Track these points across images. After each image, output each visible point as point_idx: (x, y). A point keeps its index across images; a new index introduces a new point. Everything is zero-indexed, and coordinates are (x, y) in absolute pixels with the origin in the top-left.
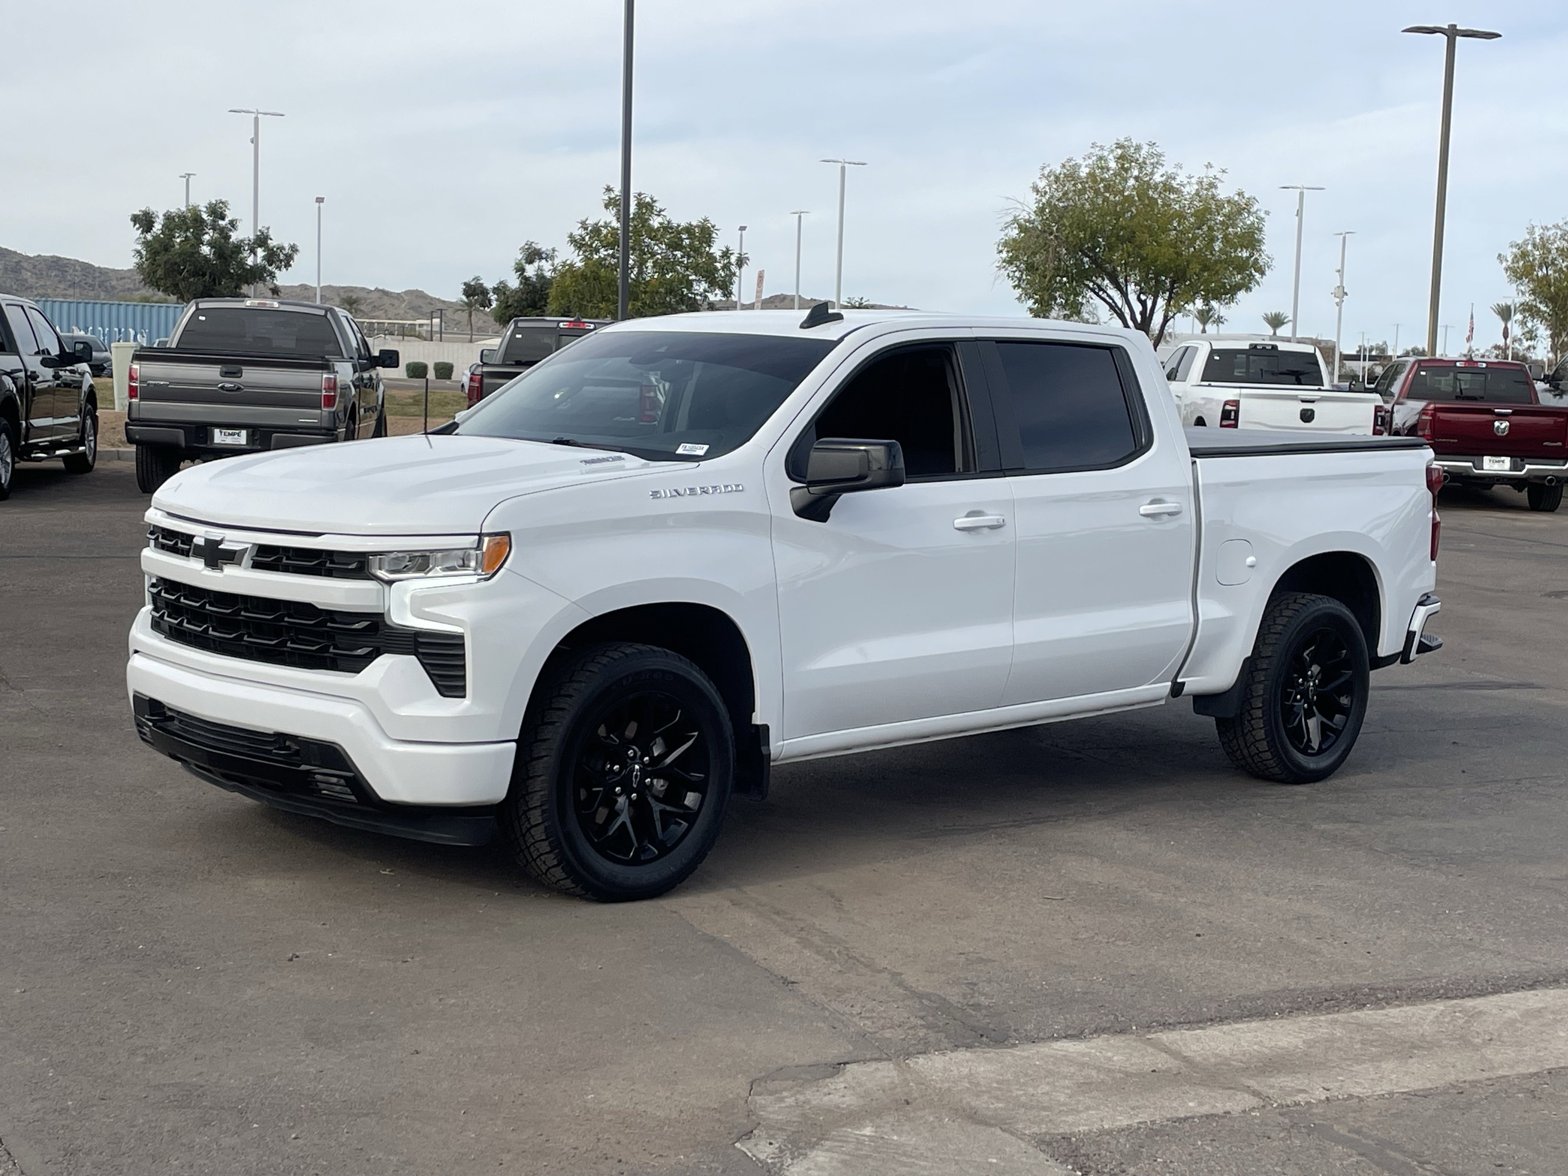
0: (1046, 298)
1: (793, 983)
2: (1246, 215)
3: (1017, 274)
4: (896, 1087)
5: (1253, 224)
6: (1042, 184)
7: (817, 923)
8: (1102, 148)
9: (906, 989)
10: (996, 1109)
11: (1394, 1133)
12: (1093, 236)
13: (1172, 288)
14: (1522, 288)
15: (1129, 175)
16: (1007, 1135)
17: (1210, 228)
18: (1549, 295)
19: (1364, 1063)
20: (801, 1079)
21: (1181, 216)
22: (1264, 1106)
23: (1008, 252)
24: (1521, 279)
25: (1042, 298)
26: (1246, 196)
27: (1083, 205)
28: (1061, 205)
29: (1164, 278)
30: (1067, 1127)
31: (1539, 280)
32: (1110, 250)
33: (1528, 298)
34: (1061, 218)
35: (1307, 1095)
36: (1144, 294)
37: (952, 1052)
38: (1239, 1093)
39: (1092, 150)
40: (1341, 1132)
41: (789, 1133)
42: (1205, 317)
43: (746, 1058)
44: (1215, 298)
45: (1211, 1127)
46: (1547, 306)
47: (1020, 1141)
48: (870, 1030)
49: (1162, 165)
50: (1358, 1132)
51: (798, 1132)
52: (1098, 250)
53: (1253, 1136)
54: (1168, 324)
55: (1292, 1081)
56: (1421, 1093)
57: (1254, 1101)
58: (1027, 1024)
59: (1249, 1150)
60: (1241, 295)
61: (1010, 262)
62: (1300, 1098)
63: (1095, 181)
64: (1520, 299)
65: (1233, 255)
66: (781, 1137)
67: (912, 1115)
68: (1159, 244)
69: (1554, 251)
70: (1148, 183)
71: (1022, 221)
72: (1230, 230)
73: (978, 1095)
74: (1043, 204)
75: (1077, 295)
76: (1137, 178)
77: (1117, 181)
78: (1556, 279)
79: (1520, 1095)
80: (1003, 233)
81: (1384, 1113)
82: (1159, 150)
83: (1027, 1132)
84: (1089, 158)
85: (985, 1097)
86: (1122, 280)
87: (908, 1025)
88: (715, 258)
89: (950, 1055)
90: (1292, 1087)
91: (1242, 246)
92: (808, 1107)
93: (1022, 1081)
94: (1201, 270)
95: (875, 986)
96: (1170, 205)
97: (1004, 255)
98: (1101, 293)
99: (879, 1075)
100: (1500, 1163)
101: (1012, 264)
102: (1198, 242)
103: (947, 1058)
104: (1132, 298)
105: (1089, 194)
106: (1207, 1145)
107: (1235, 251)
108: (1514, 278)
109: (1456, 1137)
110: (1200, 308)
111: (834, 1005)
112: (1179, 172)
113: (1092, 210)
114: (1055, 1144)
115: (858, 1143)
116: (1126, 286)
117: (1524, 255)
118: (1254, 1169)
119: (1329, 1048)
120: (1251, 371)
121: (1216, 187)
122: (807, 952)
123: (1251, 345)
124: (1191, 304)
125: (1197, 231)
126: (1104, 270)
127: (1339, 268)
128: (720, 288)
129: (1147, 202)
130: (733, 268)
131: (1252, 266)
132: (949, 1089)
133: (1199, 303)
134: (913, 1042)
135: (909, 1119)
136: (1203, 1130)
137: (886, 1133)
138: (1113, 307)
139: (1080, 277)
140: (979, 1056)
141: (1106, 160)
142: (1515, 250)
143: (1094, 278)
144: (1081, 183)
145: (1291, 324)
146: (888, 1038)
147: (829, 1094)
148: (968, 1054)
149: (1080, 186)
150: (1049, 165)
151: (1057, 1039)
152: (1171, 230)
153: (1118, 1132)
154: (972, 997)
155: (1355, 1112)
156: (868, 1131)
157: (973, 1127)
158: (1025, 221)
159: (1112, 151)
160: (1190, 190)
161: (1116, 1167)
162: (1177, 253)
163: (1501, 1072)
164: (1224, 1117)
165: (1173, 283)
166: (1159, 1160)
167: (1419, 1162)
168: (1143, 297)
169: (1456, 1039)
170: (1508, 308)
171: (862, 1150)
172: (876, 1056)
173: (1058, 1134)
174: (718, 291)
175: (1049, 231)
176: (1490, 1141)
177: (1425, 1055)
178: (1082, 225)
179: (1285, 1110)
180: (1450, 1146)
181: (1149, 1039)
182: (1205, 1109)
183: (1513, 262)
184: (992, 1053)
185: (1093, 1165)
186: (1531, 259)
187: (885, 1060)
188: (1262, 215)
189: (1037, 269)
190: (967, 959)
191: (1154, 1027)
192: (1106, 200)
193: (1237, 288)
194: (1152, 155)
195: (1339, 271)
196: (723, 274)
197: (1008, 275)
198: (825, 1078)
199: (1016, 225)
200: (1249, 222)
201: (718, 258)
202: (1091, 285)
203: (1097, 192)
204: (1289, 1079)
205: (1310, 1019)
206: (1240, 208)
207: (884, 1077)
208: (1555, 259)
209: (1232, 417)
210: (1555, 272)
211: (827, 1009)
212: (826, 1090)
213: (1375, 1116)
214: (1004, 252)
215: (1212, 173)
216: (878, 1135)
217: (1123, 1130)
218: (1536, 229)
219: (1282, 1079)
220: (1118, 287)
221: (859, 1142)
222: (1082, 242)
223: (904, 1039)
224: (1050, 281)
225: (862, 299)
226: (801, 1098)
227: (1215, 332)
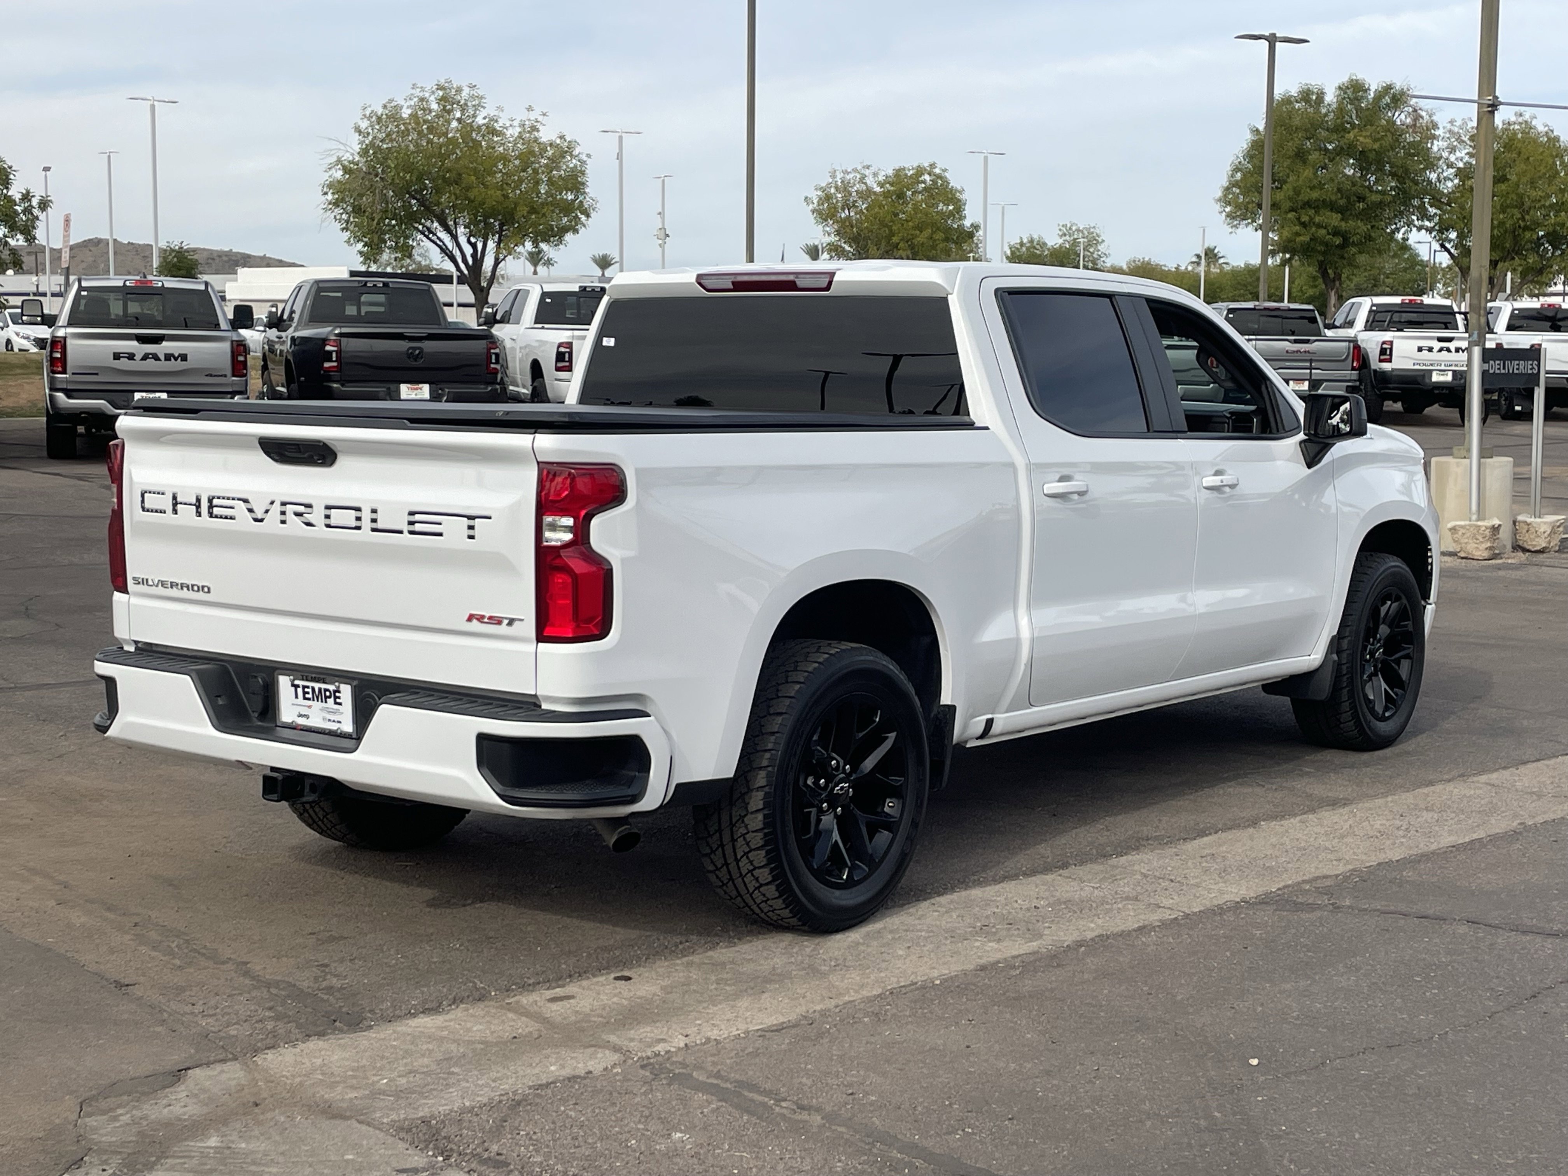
0: (376, 240)
1: (127, 985)
2: (569, 158)
3: (344, 216)
4: (243, 1089)
5: (575, 166)
6: (364, 125)
7: (153, 917)
8: (423, 89)
9: (253, 978)
10: (351, 1099)
11: (751, 1073)
12: (420, 179)
13: (501, 230)
14: (828, 229)
15: (451, 117)
16: (364, 1128)
17: (535, 171)
18: (852, 236)
19: (720, 1003)
20: (137, 1092)
21: (505, 159)
22: (625, 1061)
23: (333, 193)
24: (826, 220)
25: (371, 239)
26: (568, 139)
27: (407, 146)
28: (385, 146)
29: (492, 221)
30: (426, 1110)
31: (842, 222)
32: (437, 192)
33: (833, 239)
34: (386, 159)
35: (666, 1044)
36: (474, 236)
37: (303, 1043)
38: (600, 1050)
39: (413, 91)
40: (701, 1078)
41: (125, 1156)
42: (535, 258)
43: (74, 1076)
44: (547, 241)
45: (573, 1090)
46: (851, 246)
47: (377, 1132)
48: (213, 1029)
49: (484, 108)
50: (718, 1075)
51: (135, 1153)
52: (425, 192)
53: (615, 1094)
54: (500, 266)
55: (652, 1032)
56: (775, 1028)
57: (615, 1057)
58: (382, 1002)
59: (611, 1110)
60: (569, 237)
61: (336, 204)
62: (660, 1048)
63: (417, 123)
64: (827, 240)
65: (558, 197)
66: (116, 1160)
67: (261, 1117)
68: (486, 187)
69: (854, 194)
70: (471, 125)
71: (346, 163)
72: (554, 172)
73: (332, 1086)
74: (367, 145)
75: (407, 237)
76: (459, 120)
77: (440, 123)
78: (857, 220)
79: (866, 1020)
80: (328, 175)
81: (741, 1054)
82: (481, 93)
83: (385, 1120)
84: (410, 99)
85: (339, 1089)
86: (451, 223)
87: (257, 1018)
88: (15, 201)
89: (302, 1046)
90: (652, 1038)
91: (567, 190)
92: (145, 1123)
93: (378, 1065)
94: (528, 212)
95: (219, 979)
96: (494, 148)
97: (330, 197)
98: (431, 236)
99: (224, 1077)
100: (850, 1091)
101: (338, 206)
102: (524, 185)
103: (298, 1050)
104: (463, 240)
105: (414, 136)
106: (570, 1110)
107: (560, 194)
108: (820, 220)
109: (810, 1070)
110: (530, 250)
111: (174, 1006)
112: (501, 114)
113: (417, 152)
114: (414, 1130)
115: (202, 1157)
116: (456, 228)
117: (828, 197)
118: (617, 1129)
119: (687, 992)
120: (583, 312)
121: (538, 131)
122: (143, 949)
123: (580, 287)
124: (521, 247)
125: (522, 174)
126: (432, 212)
127: (660, 210)
128: (22, 233)
129: (471, 144)
130: (36, 212)
131: (577, 209)
132: (301, 1084)
133: (529, 245)
134: (261, 1036)
135: (259, 1123)
136: (565, 1095)
137: (233, 1142)
138: (444, 250)
139: (410, 219)
140: (332, 1044)
141: (427, 101)
142: (819, 193)
143: (423, 221)
144: (403, 124)
145: (618, 264)
146: (233, 1036)
147: (170, 1105)
148: (321, 1043)
149: (403, 127)
150: (370, 106)
151: (414, 1016)
152: (496, 172)
153: (481, 1107)
154: (325, 980)
155: (713, 1055)
156: (213, 1141)
157: (328, 1122)
158: (349, 162)
159: (433, 93)
160: (513, 132)
161: (478, 1146)
162: (503, 195)
163: (847, 998)
164: (585, 1078)
165: (501, 225)
166: (522, 1133)
167: (775, 1100)
168: (473, 240)
169: (804, 969)
170: (816, 248)
171: (206, 1164)
172: (221, 1057)
173: (418, 1119)
174: (19, 236)
175: (374, 173)
176: (841, 1070)
177: (776, 989)
178: (409, 168)
179: (645, 1062)
180: (804, 1080)
181: (508, 1004)
182: (567, 1072)
183: (819, 205)
184: (346, 1039)
185: (455, 1148)
186: (834, 201)
187: (230, 1060)
188: (584, 158)
189: (364, 212)
190: (318, 940)
191: (513, 990)
192: (430, 142)
193: (564, 230)
194: (473, 97)
195: (660, 213)
196: (24, 218)
197: (335, 217)
198: (164, 1087)
199: (340, 166)
200: (571, 165)
201: (17, 200)
202: (420, 227)
203: (420, 133)
204: (648, 1029)
205: (666, 964)
206: (563, 151)
207: (229, 1079)
208: (856, 201)
209: (567, 359)
210: (856, 214)
211: (165, 1011)
212: (164, 1102)
213: (732, 1058)
214: (329, 194)
215: (533, 116)
216: (223, 1145)
217: (485, 1105)
218: (837, 173)
219: (642, 1031)
220: (447, 229)
221: (204, 1155)
222: (409, 184)
223: (251, 1035)
224: (378, 224)
225: (182, 243)
226: (137, 1113)
227: (546, 274)
